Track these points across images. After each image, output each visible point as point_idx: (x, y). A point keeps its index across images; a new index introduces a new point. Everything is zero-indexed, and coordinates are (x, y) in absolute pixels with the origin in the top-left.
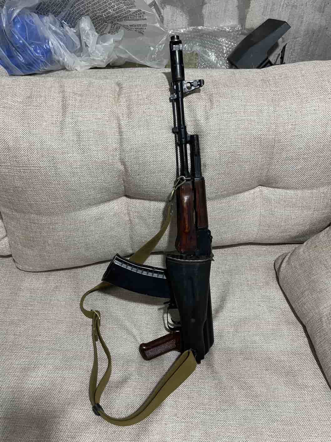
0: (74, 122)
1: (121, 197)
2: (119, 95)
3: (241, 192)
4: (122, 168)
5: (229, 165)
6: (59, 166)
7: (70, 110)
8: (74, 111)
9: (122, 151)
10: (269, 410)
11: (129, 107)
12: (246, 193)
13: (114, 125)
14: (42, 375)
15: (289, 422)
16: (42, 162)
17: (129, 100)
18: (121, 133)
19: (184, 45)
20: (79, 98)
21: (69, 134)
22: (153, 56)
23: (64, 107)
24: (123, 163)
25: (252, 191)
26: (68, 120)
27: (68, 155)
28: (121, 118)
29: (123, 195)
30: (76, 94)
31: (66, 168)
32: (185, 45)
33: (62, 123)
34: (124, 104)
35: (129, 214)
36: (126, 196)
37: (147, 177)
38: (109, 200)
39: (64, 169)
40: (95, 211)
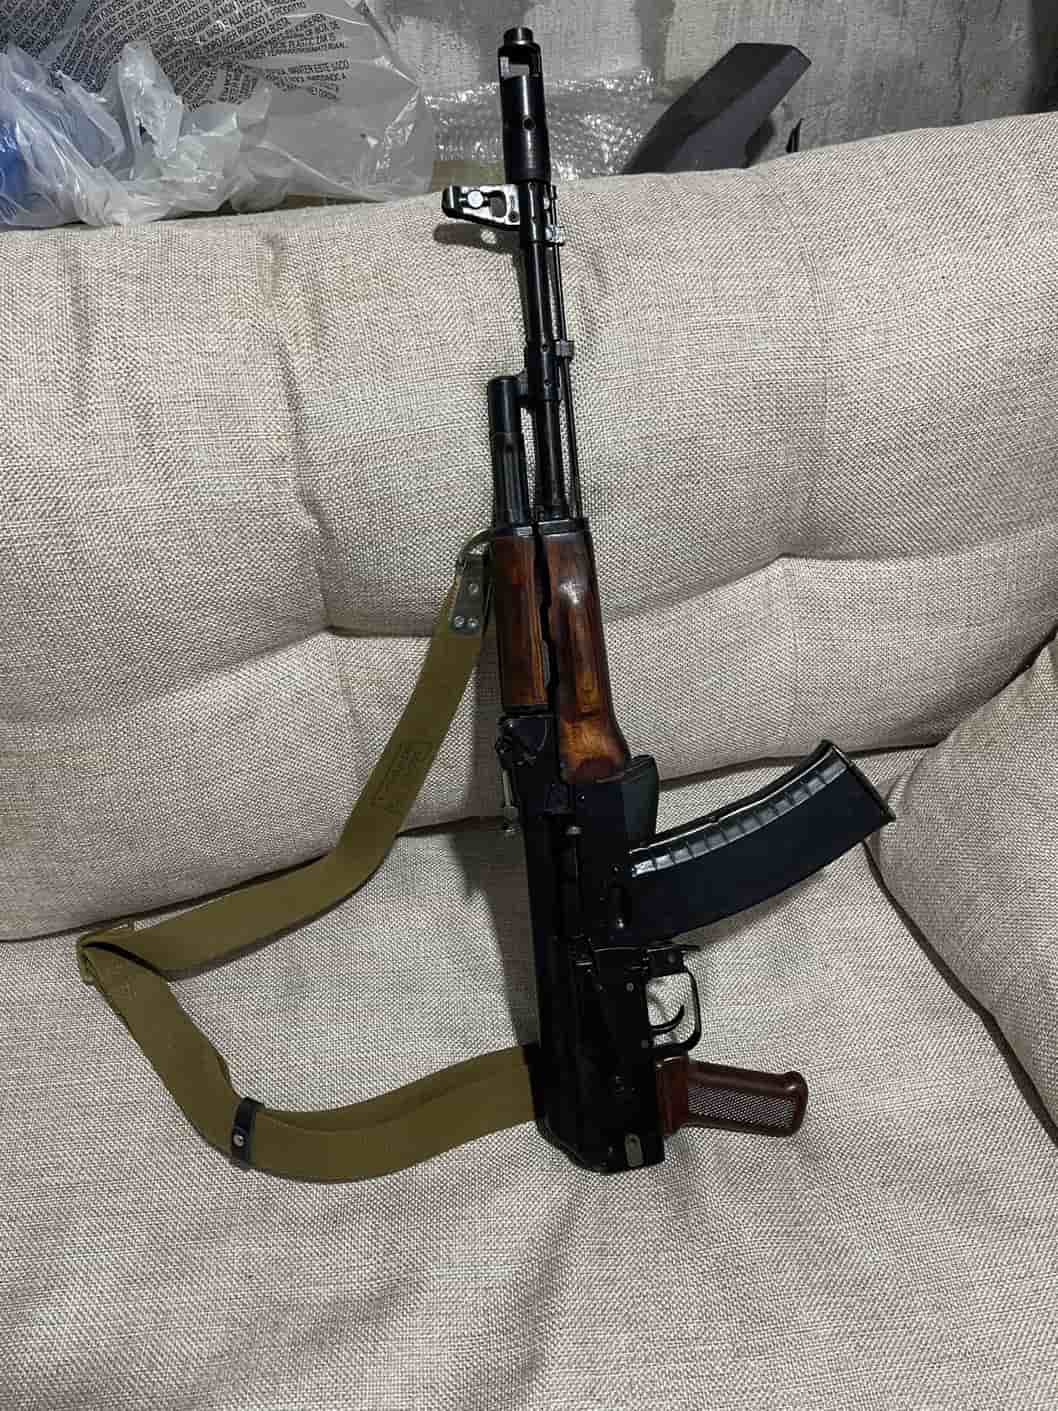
0: (122, 372)
1: (315, 633)
2: (276, 274)
3: (724, 582)
4: (309, 523)
5: (681, 485)
6: (81, 530)
7: (104, 330)
8: (120, 331)
9: (304, 461)
10: (914, 1325)
11: (315, 309)
12: (742, 586)
13: (270, 372)
14: (78, 1310)
15: (990, 1357)
16: (18, 519)
17: (313, 286)
18: (294, 401)
19: (474, 144)
20: (131, 289)
21: (108, 414)
22: (378, 164)
23: (82, 319)
24: (313, 506)
25: (760, 577)
26: (101, 363)
27: (113, 490)
28: (289, 347)
29: (319, 627)
30: (122, 276)
31: (107, 536)
32: (478, 144)
33: (81, 378)
34: (297, 300)
35: (346, 691)
36: (335, 630)
37: (404, 551)
38: (272, 648)
39: (101, 541)
40: (223, 690)
